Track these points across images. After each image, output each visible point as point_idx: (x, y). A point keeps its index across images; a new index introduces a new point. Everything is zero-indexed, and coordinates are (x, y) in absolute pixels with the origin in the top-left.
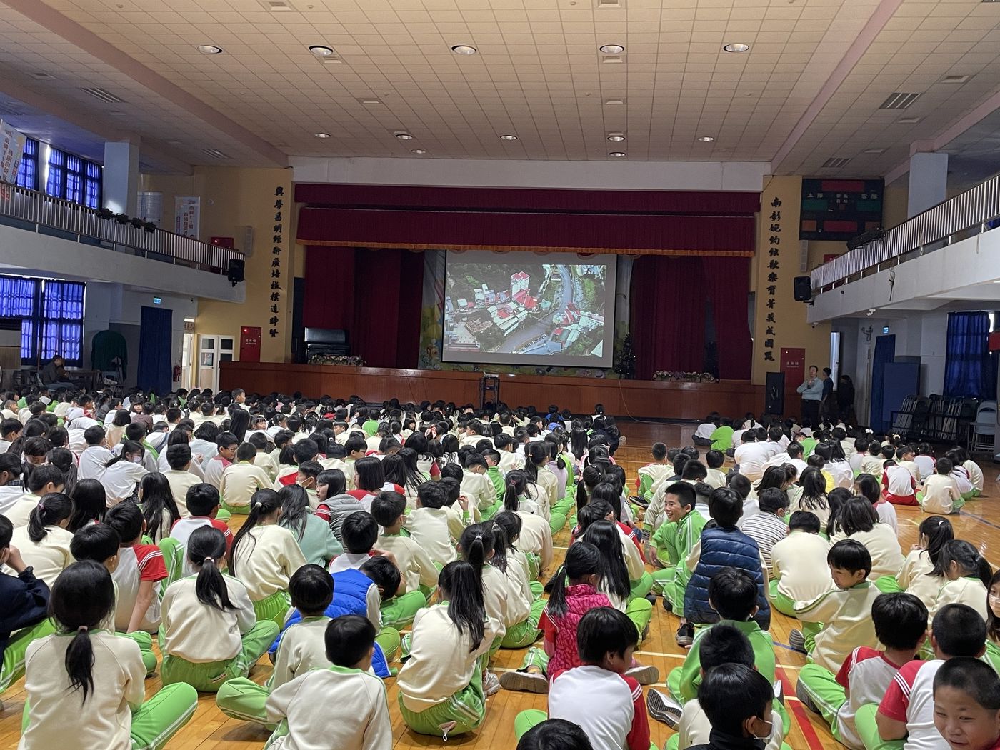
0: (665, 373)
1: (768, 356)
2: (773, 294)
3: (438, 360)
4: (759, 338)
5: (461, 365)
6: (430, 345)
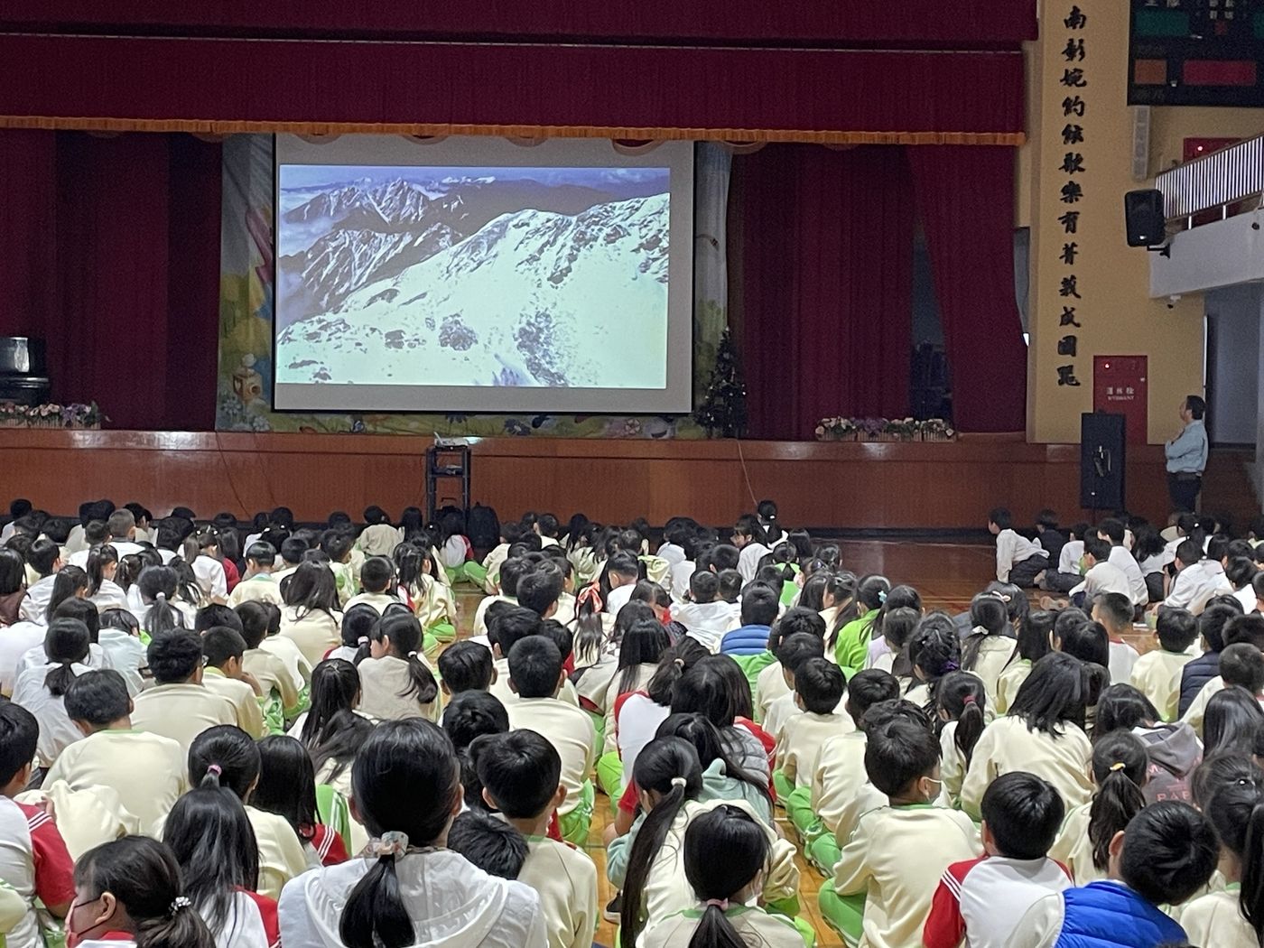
0: (844, 422)
1: (1066, 375)
2: (1074, 231)
3: (262, 407)
4: (1041, 336)
5: (319, 417)
6: (240, 370)
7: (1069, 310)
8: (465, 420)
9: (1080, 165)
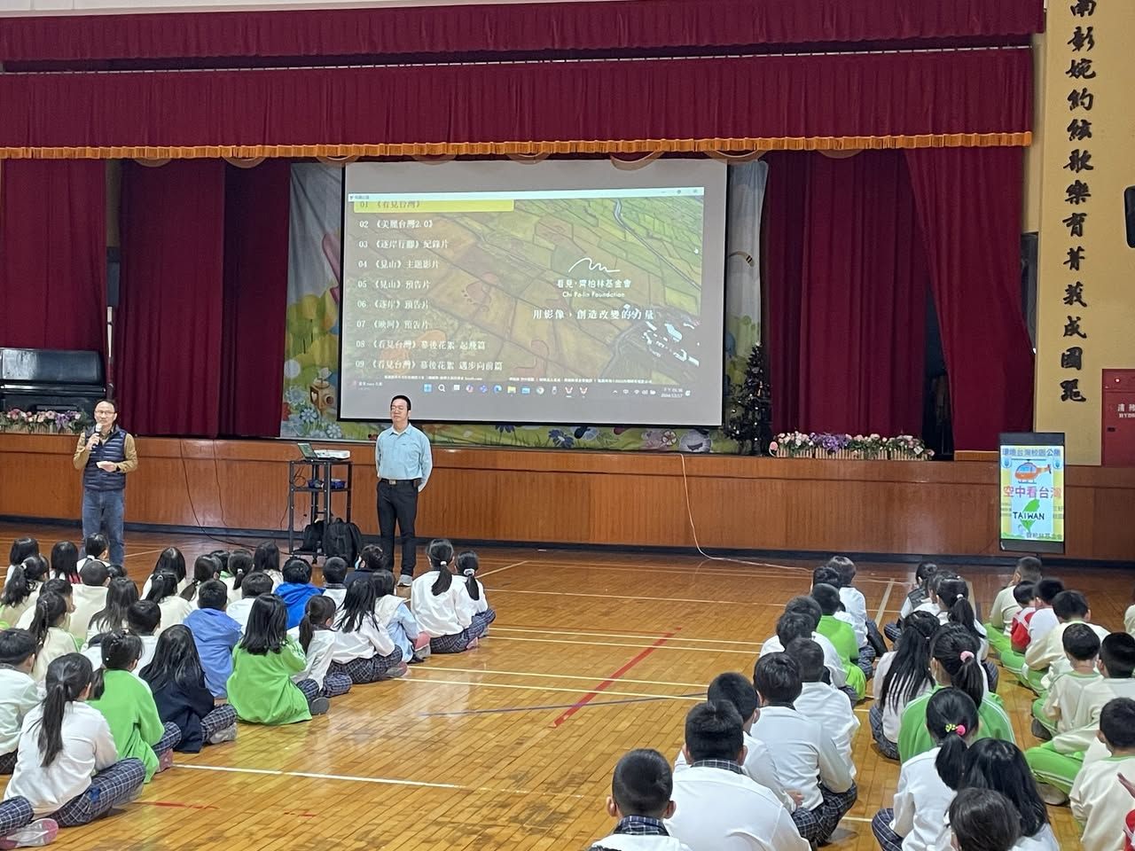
1: (1070, 390)
2: (1080, 234)
3: (333, 415)
4: (1048, 345)
6: (315, 382)
7: (1075, 319)
8: (514, 430)
9: (1089, 163)
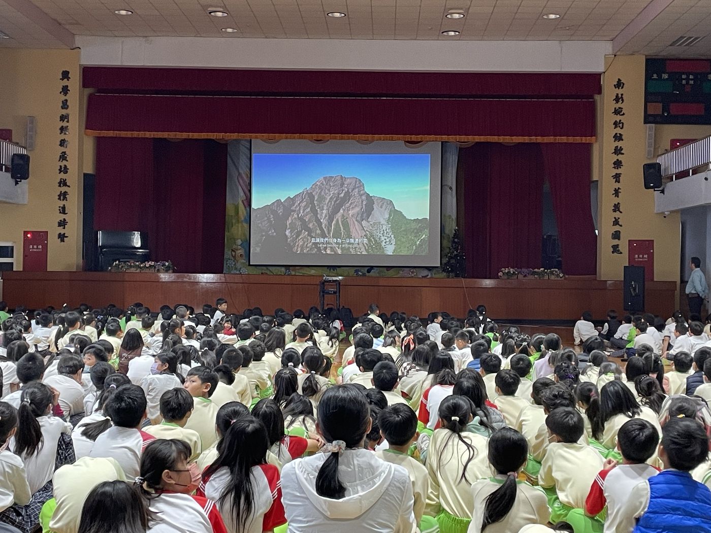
0: (512, 270)
1: (615, 249)
2: (619, 182)
4: (604, 231)
5: (270, 268)
6: (234, 247)
7: (617, 218)
8: (337, 269)
9: (622, 152)
